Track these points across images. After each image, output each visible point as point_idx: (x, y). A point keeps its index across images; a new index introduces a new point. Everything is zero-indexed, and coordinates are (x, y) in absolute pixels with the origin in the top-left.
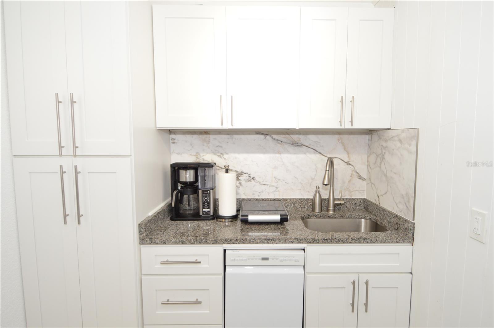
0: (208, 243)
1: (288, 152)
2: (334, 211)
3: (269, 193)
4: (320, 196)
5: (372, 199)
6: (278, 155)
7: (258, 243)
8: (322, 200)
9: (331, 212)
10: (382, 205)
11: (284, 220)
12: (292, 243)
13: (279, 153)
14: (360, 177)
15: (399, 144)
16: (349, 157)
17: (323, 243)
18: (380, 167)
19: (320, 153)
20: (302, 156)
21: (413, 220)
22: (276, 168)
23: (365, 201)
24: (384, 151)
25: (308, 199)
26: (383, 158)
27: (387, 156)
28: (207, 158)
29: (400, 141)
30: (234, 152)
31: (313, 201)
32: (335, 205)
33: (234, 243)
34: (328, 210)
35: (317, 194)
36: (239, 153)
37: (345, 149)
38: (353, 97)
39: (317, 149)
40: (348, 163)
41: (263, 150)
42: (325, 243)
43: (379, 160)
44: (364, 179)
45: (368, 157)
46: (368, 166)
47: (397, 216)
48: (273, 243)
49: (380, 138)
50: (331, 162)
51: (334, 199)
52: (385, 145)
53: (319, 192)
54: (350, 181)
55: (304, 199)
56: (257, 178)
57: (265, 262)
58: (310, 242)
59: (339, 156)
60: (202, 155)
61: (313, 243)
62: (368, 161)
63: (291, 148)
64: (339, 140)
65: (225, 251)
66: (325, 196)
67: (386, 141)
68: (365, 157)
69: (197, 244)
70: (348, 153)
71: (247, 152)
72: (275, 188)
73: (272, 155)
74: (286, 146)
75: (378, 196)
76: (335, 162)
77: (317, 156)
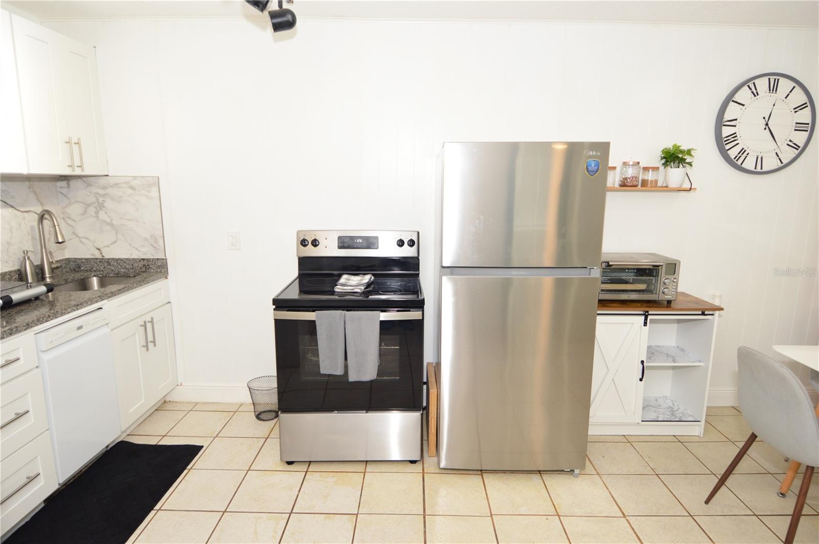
0: (20, 331)
7: (69, 313)
9: (48, 280)
12: (97, 302)
15: (130, 191)
17: (118, 294)
18: (97, 217)
19: (12, 206)
21: (165, 256)
24: (101, 199)
26: (101, 206)
27: (109, 204)
29: (132, 188)
33: (47, 321)
35: (27, 261)
37: (38, 199)
39: (7, 201)
42: (120, 293)
43: (92, 211)
45: (64, 208)
46: (66, 218)
47: (143, 260)
48: (82, 308)
49: (89, 185)
51: (50, 263)
52: (101, 192)
53: (29, 258)
57: (80, 332)
58: (110, 297)
59: (34, 209)
61: (112, 296)
64: (30, 188)
67: (103, 188)
69: (7, 336)
70: (42, 204)
75: (99, 249)
77: (10, 210)
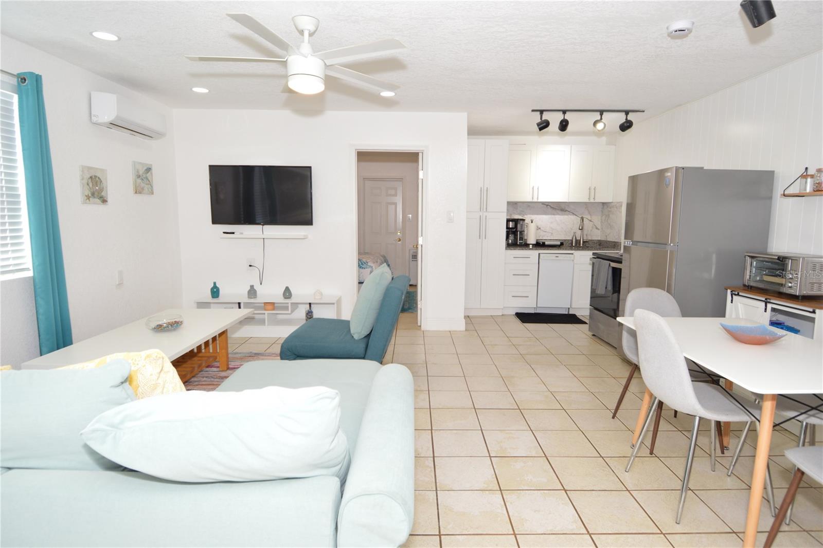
1: (558, 214)
2: (583, 244)
3: (548, 237)
4: (576, 238)
5: (603, 239)
6: (553, 216)
8: (576, 241)
9: (581, 245)
10: (608, 240)
11: (562, 244)
13: (554, 215)
14: (597, 228)
15: (615, 209)
16: (591, 217)
18: (607, 222)
20: (566, 217)
22: (552, 223)
23: (599, 241)
25: (568, 240)
27: (611, 216)
28: (516, 217)
29: (617, 207)
30: (530, 214)
31: (572, 241)
32: (584, 242)
34: (580, 244)
35: (574, 237)
36: (532, 214)
37: (589, 213)
38: (595, 187)
39: (575, 213)
40: (591, 221)
41: (545, 213)
43: (607, 218)
44: (599, 229)
45: (602, 217)
46: (602, 222)
49: (608, 207)
50: (582, 219)
51: (583, 240)
52: (610, 210)
53: (575, 235)
54: (591, 231)
55: (566, 240)
56: (542, 229)
57: (557, 258)
59: (587, 217)
60: (513, 215)
62: (601, 220)
63: (560, 212)
64: (586, 208)
65: (539, 254)
66: (578, 238)
67: (610, 208)
68: (600, 217)
69: (528, 250)
70: (591, 215)
71: (537, 214)
72: (550, 234)
73: (550, 216)
74: (558, 211)
76: (584, 219)
77: (575, 216)
